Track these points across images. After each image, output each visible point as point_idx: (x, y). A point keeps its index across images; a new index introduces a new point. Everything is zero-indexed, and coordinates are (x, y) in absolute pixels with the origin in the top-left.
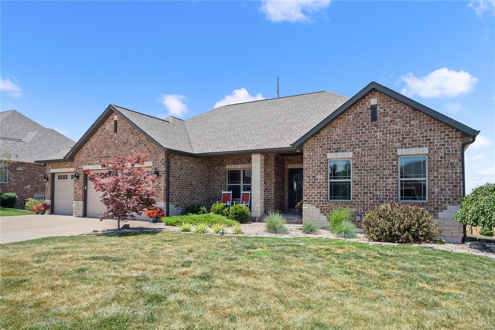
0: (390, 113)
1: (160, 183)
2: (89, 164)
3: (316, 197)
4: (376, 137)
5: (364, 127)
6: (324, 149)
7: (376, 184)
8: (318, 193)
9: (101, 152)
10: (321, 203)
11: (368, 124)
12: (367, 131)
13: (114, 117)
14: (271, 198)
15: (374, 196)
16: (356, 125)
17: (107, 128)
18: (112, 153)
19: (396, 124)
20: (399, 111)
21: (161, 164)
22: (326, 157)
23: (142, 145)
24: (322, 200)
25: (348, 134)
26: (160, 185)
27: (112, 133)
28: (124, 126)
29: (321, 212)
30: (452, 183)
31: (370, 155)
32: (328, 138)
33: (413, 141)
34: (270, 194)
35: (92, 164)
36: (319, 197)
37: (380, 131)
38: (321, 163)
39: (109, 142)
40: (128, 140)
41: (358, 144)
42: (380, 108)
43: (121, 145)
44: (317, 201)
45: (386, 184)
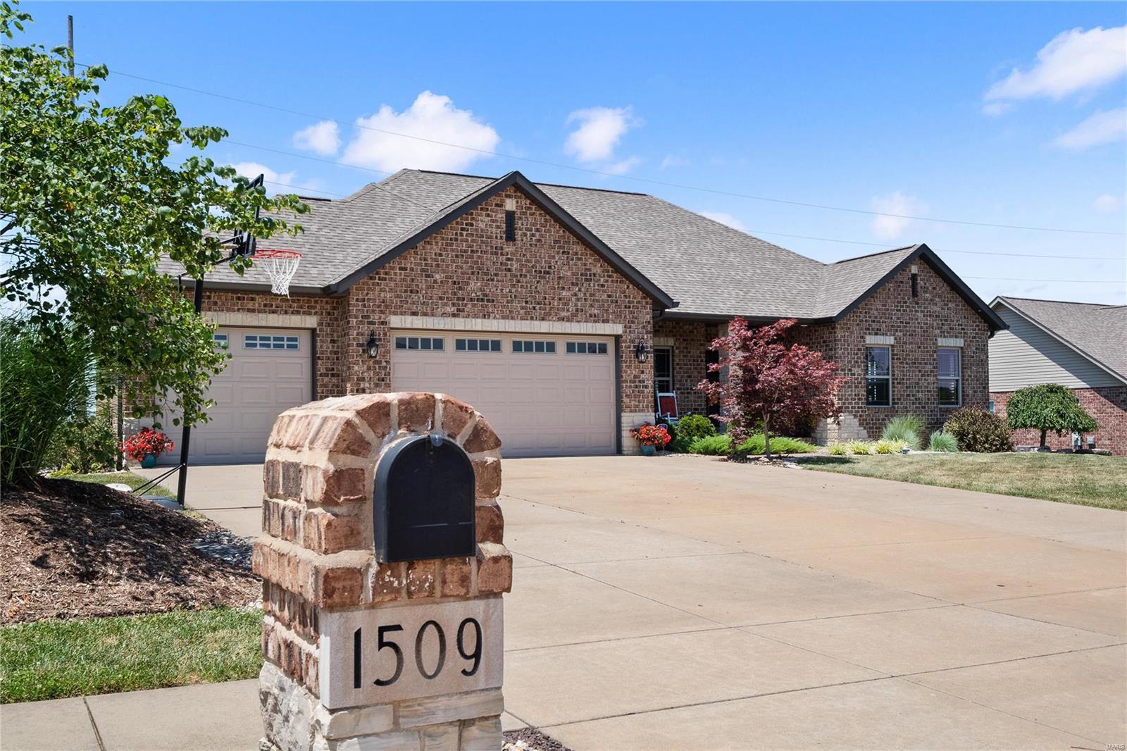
0: (930, 288)
1: (643, 372)
2: (414, 314)
3: (854, 402)
4: (917, 319)
5: (906, 302)
6: (862, 329)
7: (918, 383)
8: (855, 395)
9: (459, 285)
10: (860, 410)
11: (909, 299)
12: (908, 309)
13: (503, 201)
14: (701, 405)
15: (916, 399)
16: (897, 298)
17: (482, 226)
18: (499, 291)
19: (936, 304)
20: (938, 289)
21: (644, 331)
22: (864, 341)
23: (592, 285)
24: (860, 405)
25: (888, 310)
26: (642, 376)
27: (499, 241)
28: (537, 230)
29: (861, 424)
30: (982, 384)
31: (911, 343)
32: (866, 313)
33: (950, 328)
34: (699, 397)
35: (425, 314)
36: (857, 401)
37: (921, 312)
38: (859, 349)
39: (489, 261)
40: (550, 267)
41: (900, 327)
42: (921, 280)
43: (528, 275)
44: (855, 408)
45: (928, 384)
